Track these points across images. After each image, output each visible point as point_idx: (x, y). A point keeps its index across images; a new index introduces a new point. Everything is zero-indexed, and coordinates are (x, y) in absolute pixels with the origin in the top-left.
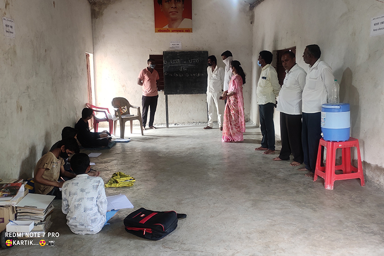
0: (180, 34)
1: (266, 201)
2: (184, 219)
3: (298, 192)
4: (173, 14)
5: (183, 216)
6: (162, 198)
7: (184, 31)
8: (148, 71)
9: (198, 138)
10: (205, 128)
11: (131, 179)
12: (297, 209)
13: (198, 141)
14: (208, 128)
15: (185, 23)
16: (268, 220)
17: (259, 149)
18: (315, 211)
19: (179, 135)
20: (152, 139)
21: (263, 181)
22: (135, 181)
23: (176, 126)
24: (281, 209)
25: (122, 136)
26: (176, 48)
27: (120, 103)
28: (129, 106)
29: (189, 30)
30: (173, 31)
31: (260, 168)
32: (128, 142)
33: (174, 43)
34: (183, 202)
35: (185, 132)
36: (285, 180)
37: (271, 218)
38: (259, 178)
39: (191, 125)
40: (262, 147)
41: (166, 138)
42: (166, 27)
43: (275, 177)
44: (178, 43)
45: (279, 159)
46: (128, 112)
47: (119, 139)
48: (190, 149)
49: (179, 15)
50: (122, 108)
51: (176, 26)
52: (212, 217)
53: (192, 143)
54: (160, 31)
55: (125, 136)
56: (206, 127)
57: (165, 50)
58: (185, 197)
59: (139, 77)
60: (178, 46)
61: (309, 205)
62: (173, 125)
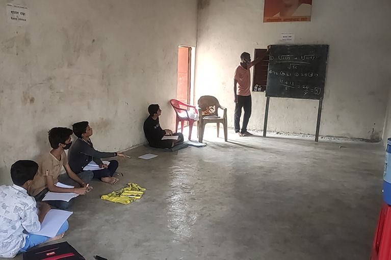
0: (294, 24)
7: (300, 19)
11: (137, 195)
15: (303, 9)
30: (285, 20)
32: (203, 146)
33: (285, 35)
44: (290, 35)
47: (195, 142)
50: (210, 107)
54: (269, 21)
55: (203, 139)
57: (271, 44)
60: (290, 38)
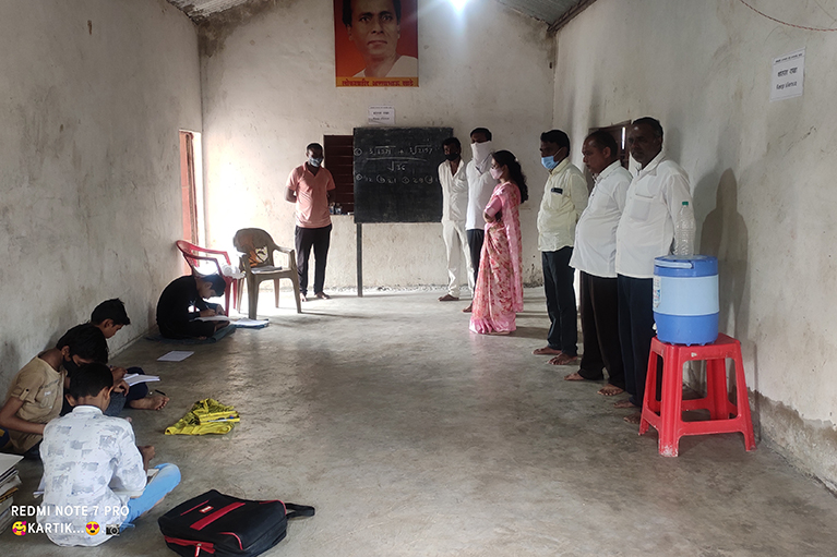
0: (391, 90)
1: (511, 481)
2: (308, 520)
3: (594, 461)
4: (376, 47)
5: (307, 511)
6: (280, 464)
7: (401, 83)
8: (308, 173)
9: (418, 321)
10: (441, 299)
11: (230, 418)
12: (575, 505)
13: (416, 328)
14: (448, 298)
15: (403, 66)
16: (498, 530)
17: (543, 352)
18: (617, 509)
19: (380, 313)
20: (319, 320)
21: (522, 431)
22: (238, 420)
23: (382, 292)
24: (539, 501)
25: (253, 315)
26: (383, 121)
27: (253, 242)
28: (272, 247)
29: (410, 82)
30: (375, 84)
31: (530, 397)
32: (263, 326)
33: (378, 111)
34: (324, 475)
35: (396, 308)
36: (576, 430)
37: (507, 524)
38: (518, 423)
39: (413, 291)
40: (549, 347)
41: (347, 320)
42: (361, 74)
43: (556, 421)
44: (387, 110)
45: (579, 377)
46: (270, 261)
47: (245, 319)
48: (389, 347)
49: (390, 49)
50: (257, 251)
51: (382, 72)
52: (374, 515)
53: (400, 334)
54: (346, 84)
55: (258, 313)
56: (443, 296)
57: (359, 125)
58: (333, 464)
59: (288, 184)
60: (387, 116)
61: (608, 493)
62: (374, 291)
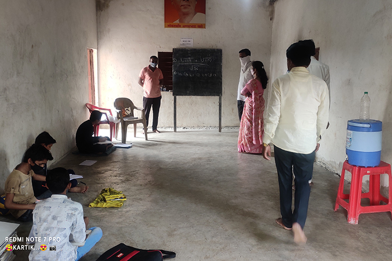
0: (192, 30)
2: (172, 260)
4: (185, 8)
5: (172, 255)
7: (197, 26)
9: (206, 145)
11: (121, 198)
12: (312, 252)
13: (206, 149)
15: (198, 18)
19: (186, 141)
20: (156, 144)
22: (126, 199)
23: (185, 130)
25: (124, 141)
26: (188, 45)
27: (124, 104)
28: (133, 107)
29: (201, 26)
30: (184, 27)
32: (130, 147)
33: (185, 40)
39: (201, 130)
41: (171, 145)
42: (177, 22)
44: (189, 40)
46: (132, 114)
47: (120, 143)
49: (191, 9)
50: (126, 109)
51: (187, 20)
54: (170, 26)
55: (127, 140)
57: (175, 47)
59: (140, 76)
60: (190, 43)
61: (327, 246)
62: (182, 129)
